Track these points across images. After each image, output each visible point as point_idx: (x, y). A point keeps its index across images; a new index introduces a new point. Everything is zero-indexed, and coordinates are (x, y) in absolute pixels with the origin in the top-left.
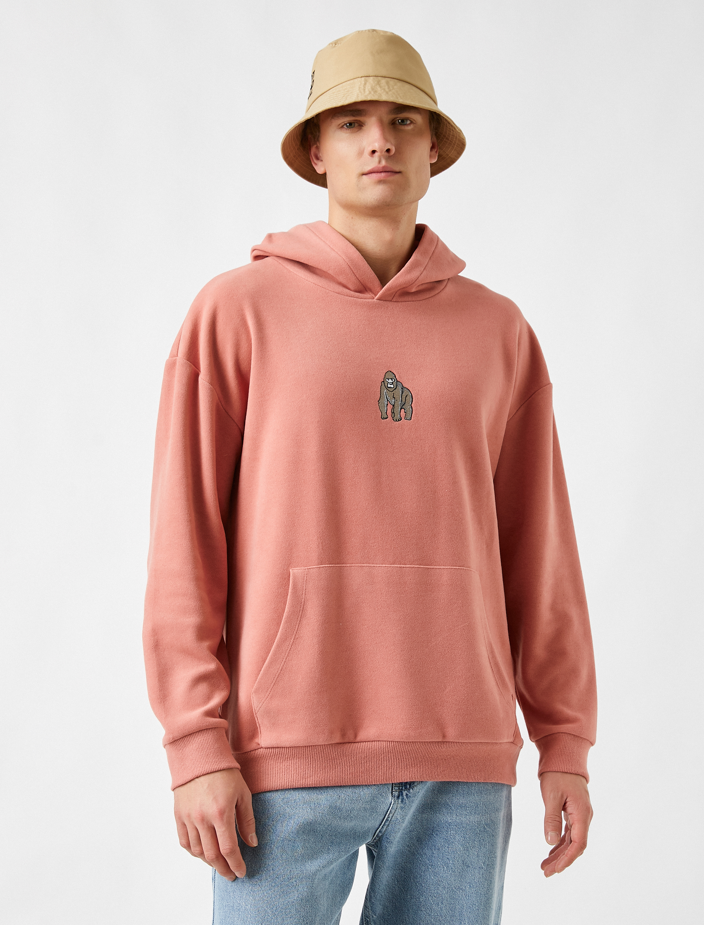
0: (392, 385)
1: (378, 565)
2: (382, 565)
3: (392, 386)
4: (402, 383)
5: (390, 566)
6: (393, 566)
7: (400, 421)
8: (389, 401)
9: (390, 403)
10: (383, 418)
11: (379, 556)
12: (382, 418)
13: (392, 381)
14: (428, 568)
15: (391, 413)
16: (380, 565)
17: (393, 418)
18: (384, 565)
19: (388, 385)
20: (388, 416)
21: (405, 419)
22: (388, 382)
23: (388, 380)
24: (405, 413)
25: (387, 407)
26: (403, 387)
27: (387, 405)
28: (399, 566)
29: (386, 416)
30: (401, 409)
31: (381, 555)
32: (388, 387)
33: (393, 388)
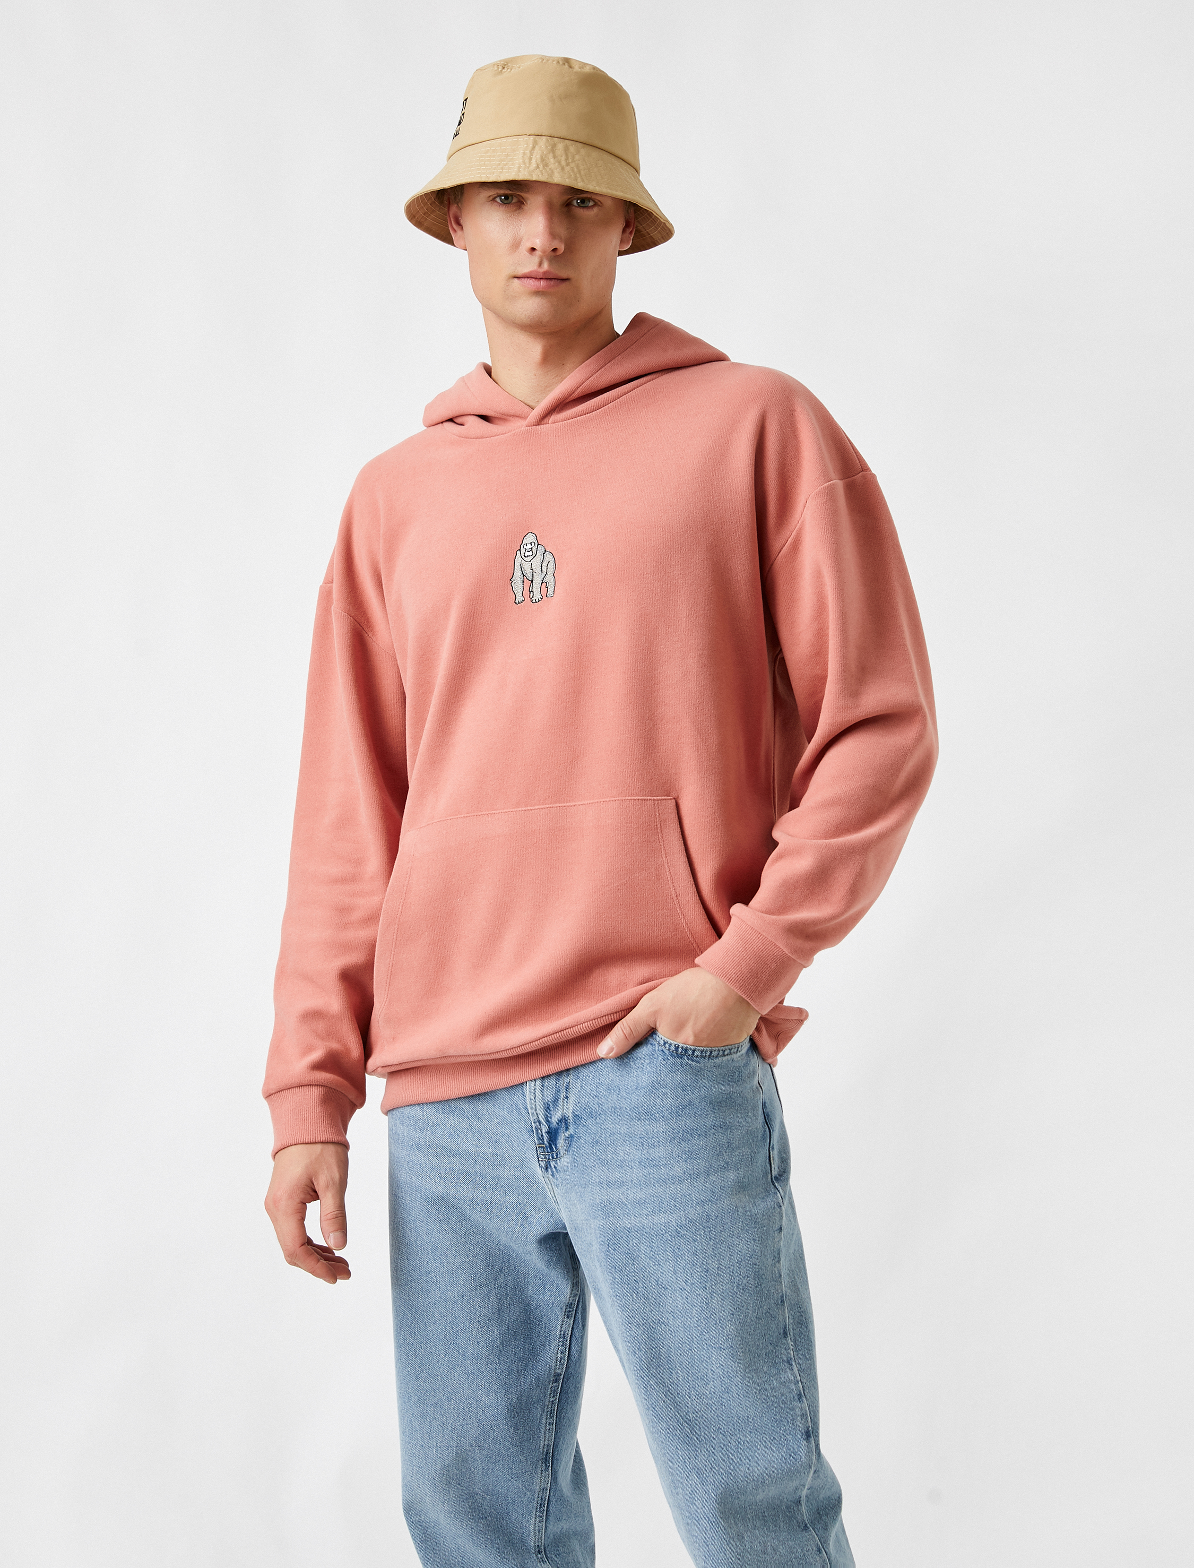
0: (531, 552)
9: (527, 578)
10: (517, 603)
15: (528, 593)
17: (531, 598)
19: (525, 553)
21: (546, 597)
23: (526, 546)
24: (547, 588)
25: (523, 584)
26: (545, 551)
28: (523, 809)
29: (522, 599)
30: (542, 583)
32: (525, 556)
33: (532, 556)
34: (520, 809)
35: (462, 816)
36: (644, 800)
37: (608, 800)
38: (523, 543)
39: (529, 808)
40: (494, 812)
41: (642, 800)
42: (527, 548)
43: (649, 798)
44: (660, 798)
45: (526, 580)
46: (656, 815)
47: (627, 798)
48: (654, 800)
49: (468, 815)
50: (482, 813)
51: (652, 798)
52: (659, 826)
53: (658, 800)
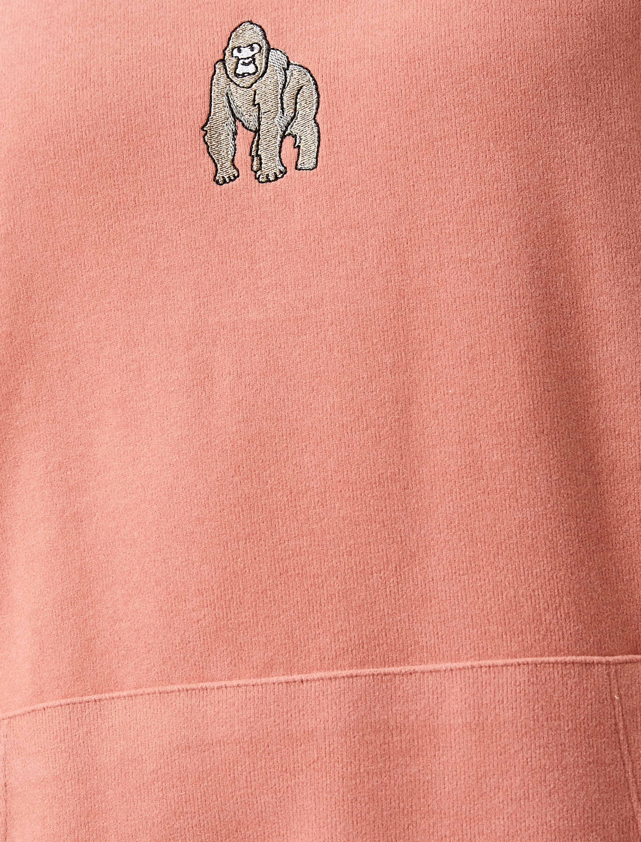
0: (252, 65)
1: (216, 684)
2: (228, 683)
3: (251, 69)
4: (287, 50)
5: (254, 681)
6: (264, 680)
7: (282, 177)
8: (241, 121)
9: (243, 125)
10: (221, 181)
11: (218, 653)
12: (217, 182)
13: (251, 54)
14: (395, 675)
15: (249, 158)
16: (223, 683)
17: (256, 172)
18: (235, 683)
19: (236, 68)
20: (238, 171)
21: (296, 168)
22: (239, 60)
23: (239, 51)
24: (296, 150)
25: (234, 139)
26: (289, 63)
27: (235, 133)
28: (283, 679)
29: (233, 171)
30: (283, 137)
31: (225, 647)
32: (237, 75)
33: (254, 73)
34: (275, 679)
35: (125, 693)
36: (586, 664)
37: (500, 662)
38: (230, 46)
39: (297, 677)
40: (204, 685)
41: (581, 663)
42: (240, 56)
43: (596, 658)
44: (620, 658)
45: (240, 129)
46: (613, 699)
47: (546, 659)
48: (608, 663)
49: (140, 691)
50: (176, 687)
51: (604, 659)
52: (621, 725)
53: (616, 664)
